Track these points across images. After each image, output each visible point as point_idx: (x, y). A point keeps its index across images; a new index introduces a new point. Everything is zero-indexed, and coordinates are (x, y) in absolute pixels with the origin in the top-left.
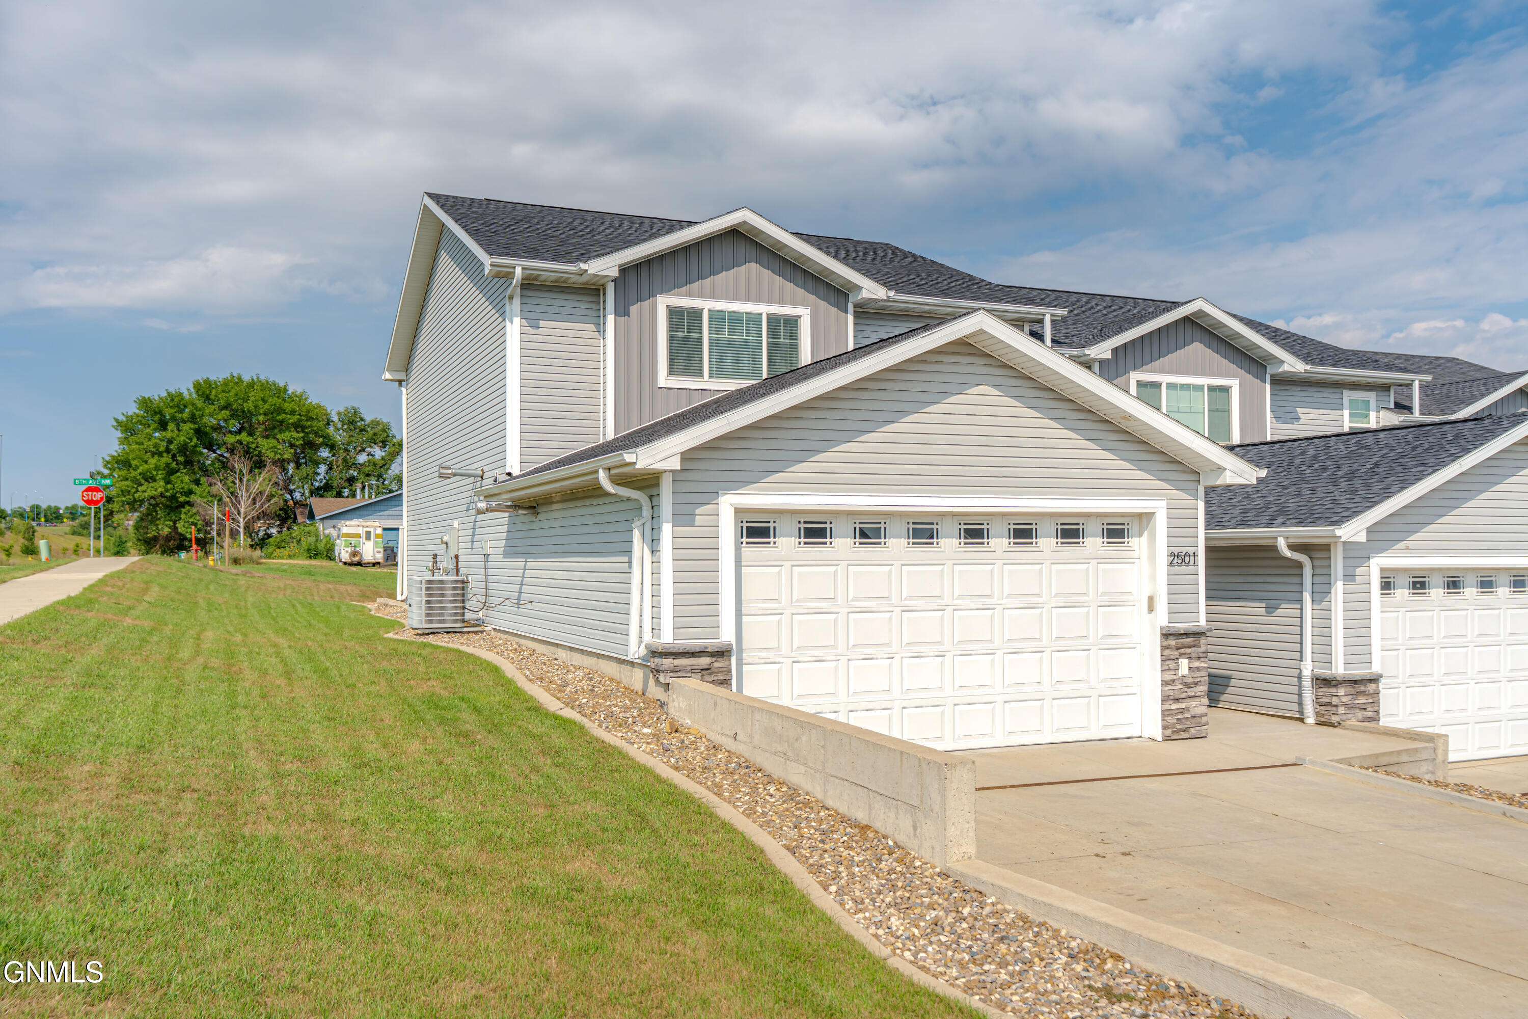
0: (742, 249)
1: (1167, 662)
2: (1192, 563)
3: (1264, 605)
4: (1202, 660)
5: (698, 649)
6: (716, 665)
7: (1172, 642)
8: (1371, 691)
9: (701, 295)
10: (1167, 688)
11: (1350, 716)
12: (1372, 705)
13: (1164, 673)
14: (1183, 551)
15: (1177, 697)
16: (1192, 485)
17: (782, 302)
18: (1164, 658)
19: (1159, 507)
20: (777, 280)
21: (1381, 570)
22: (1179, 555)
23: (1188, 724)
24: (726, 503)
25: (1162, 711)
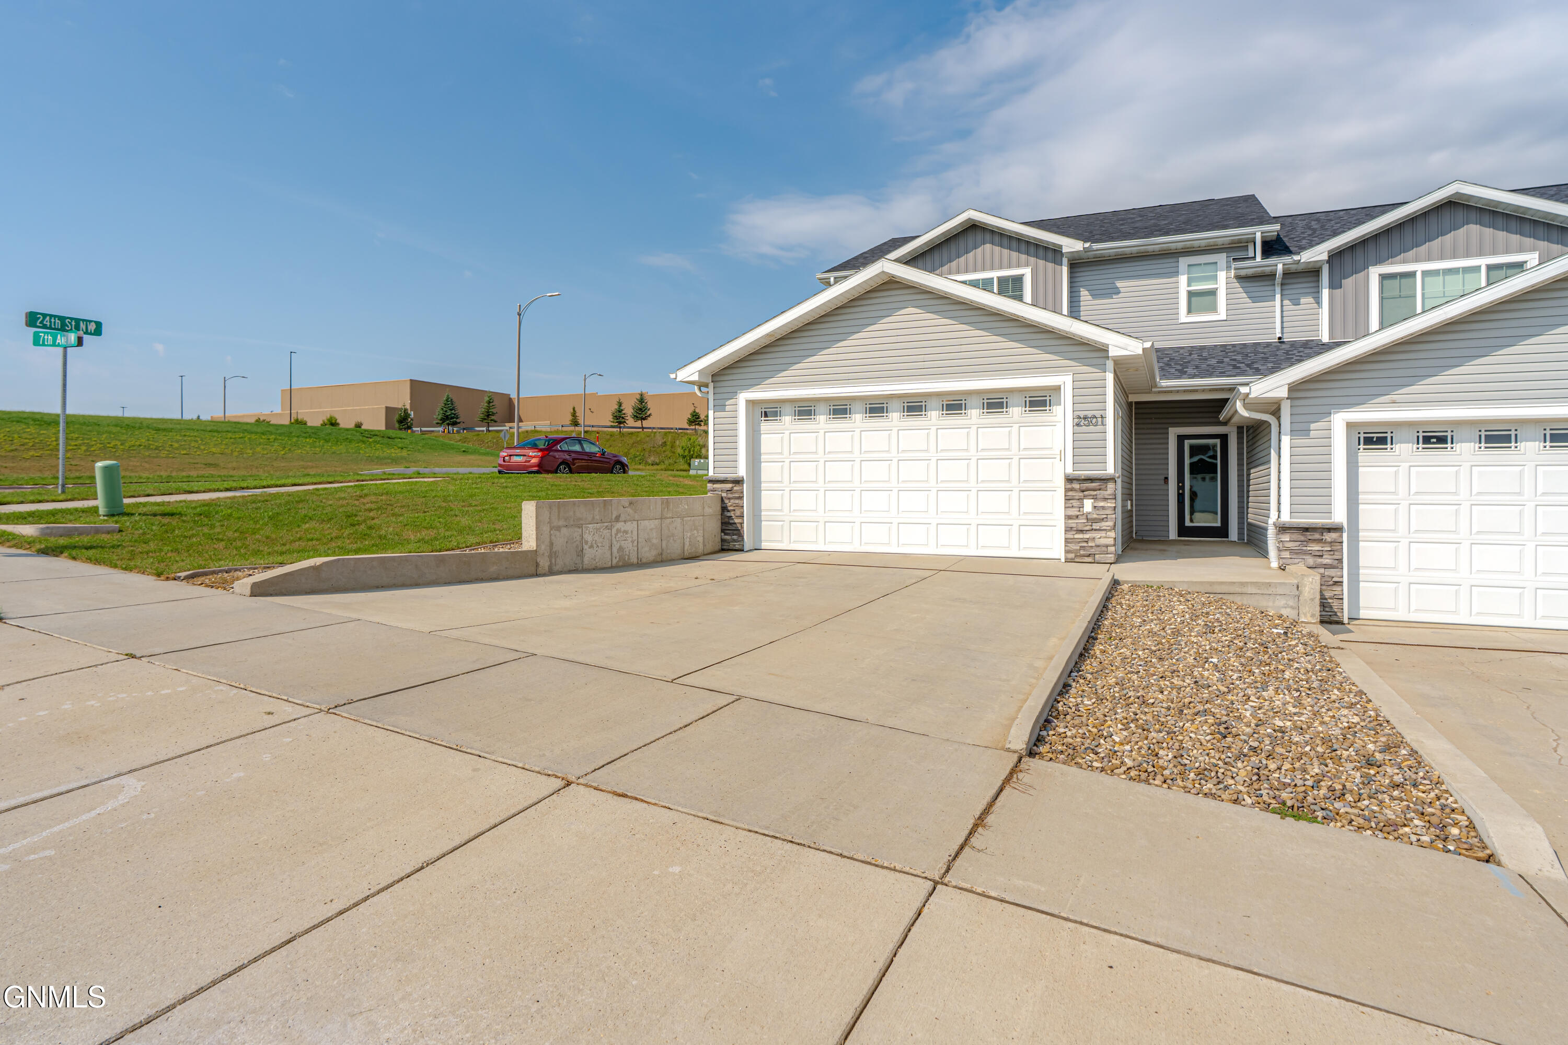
0: (979, 236)
1: (1071, 501)
2: (1100, 423)
4: (1109, 501)
5: (722, 479)
6: (735, 488)
7: (1077, 486)
8: (1329, 540)
10: (1070, 521)
11: (1297, 560)
12: (1332, 553)
13: (1067, 509)
14: (1090, 414)
15: (1080, 529)
16: (1101, 361)
17: (1009, 267)
18: (1067, 498)
19: (1065, 381)
20: (1006, 252)
21: (1350, 426)
22: (1085, 418)
23: (1092, 551)
24: (743, 397)
25: (1066, 539)
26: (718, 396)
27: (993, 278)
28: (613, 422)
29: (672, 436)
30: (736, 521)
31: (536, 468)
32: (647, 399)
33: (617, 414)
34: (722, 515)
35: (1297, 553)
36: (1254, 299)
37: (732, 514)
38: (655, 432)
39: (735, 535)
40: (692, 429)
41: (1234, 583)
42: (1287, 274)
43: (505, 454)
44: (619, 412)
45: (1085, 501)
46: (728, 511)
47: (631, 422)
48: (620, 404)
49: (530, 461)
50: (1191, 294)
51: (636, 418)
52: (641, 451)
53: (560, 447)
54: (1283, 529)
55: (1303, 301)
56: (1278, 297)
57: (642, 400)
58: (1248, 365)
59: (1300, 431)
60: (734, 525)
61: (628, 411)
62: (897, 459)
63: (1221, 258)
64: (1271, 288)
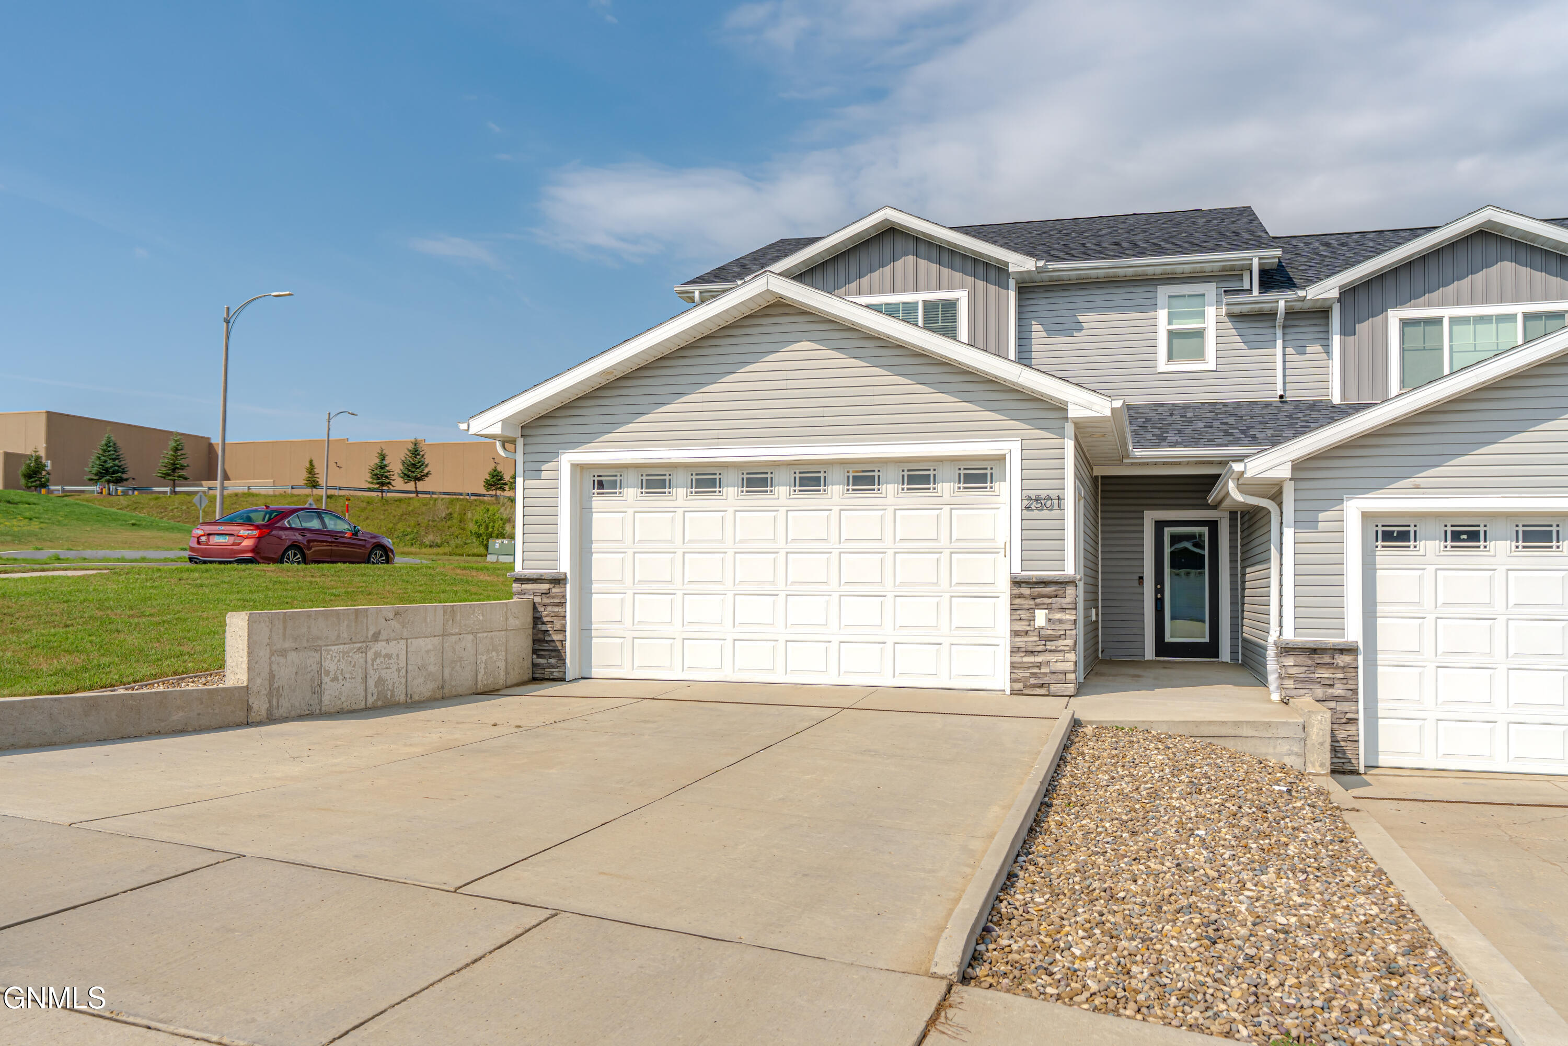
0: (899, 244)
1: (1019, 612)
2: (1056, 506)
4: (1068, 611)
5: (535, 577)
6: (554, 590)
7: (1026, 591)
8: (1341, 664)
9: (860, 293)
10: (1017, 639)
11: (1302, 692)
12: (1345, 681)
13: (1013, 623)
14: (1043, 494)
15: (1030, 649)
16: (1057, 423)
17: (939, 288)
18: (1014, 607)
19: (1011, 448)
20: (934, 267)
21: (1367, 515)
22: (1037, 499)
23: (1046, 680)
24: (567, 459)
25: (1012, 663)
26: (530, 457)
27: (917, 303)
28: (372, 483)
29: (461, 505)
30: (555, 637)
31: (250, 555)
32: (423, 447)
33: (378, 471)
34: (533, 628)
35: (1302, 682)
36: (1251, 344)
37: (548, 627)
38: (436, 500)
39: (554, 657)
40: (492, 496)
41: (1226, 723)
42: (1291, 314)
43: (200, 532)
44: (382, 468)
45: (1037, 611)
46: (543, 623)
47: (398, 483)
48: (383, 457)
49: (239, 544)
50: (1173, 335)
51: (407, 477)
52: (415, 527)
53: (289, 522)
54: (1286, 650)
55: (1309, 349)
56: (1279, 343)
57: (415, 451)
58: (1243, 432)
59: (1306, 522)
60: (553, 644)
61: (396, 466)
62: (785, 552)
63: (1210, 290)
64: (1271, 331)
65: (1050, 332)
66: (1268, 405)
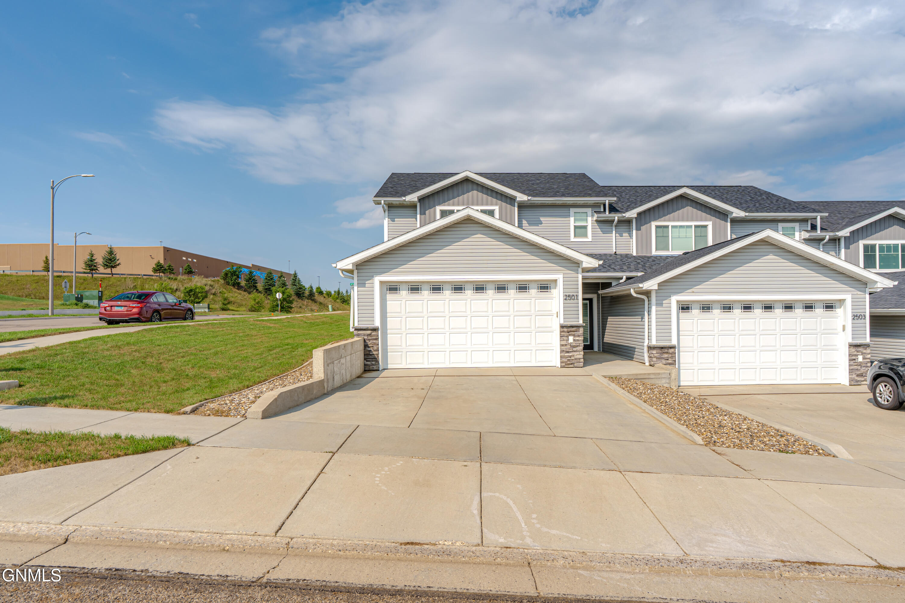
0: (470, 186)
1: (563, 337)
2: (576, 299)
3: (640, 317)
4: (580, 337)
5: (365, 328)
6: (373, 333)
7: (565, 330)
8: (671, 352)
9: (453, 205)
10: (563, 347)
11: (659, 362)
12: (672, 358)
13: (561, 342)
14: (571, 294)
15: (567, 351)
16: (576, 268)
17: (487, 204)
18: (561, 336)
19: (560, 277)
20: (485, 196)
21: (678, 301)
22: (569, 296)
23: (573, 362)
24: (377, 280)
25: (561, 356)
26: (360, 279)
28: (86, 269)
29: (141, 281)
30: (374, 353)
32: (116, 251)
33: (90, 263)
34: (364, 350)
35: (659, 359)
36: (604, 232)
37: (371, 349)
38: (125, 278)
39: (374, 361)
41: (646, 374)
42: (619, 221)
43: (107, 305)
44: (91, 261)
45: (569, 337)
46: (369, 347)
47: (101, 269)
48: (92, 255)
49: (131, 311)
50: (576, 227)
51: (106, 266)
52: (115, 293)
53: (153, 299)
54: (650, 348)
55: (624, 235)
56: (614, 232)
57: (111, 252)
58: (609, 266)
59: (659, 304)
60: (373, 356)
61: (99, 260)
62: (470, 316)
63: (589, 211)
64: (611, 227)
65: (530, 224)
66: (611, 255)
